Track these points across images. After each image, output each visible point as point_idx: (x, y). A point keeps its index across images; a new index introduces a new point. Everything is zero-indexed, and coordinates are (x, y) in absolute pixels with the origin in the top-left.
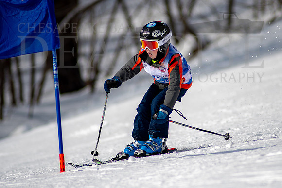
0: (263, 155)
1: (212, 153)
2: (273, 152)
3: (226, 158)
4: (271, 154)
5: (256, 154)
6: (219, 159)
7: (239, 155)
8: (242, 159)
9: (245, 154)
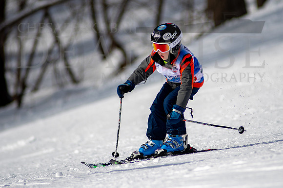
0: (190, 170)
1: (140, 168)
2: (201, 167)
3: (154, 173)
4: (198, 169)
5: (184, 169)
6: (147, 174)
7: (167, 170)
8: (169, 174)
9: (173, 169)
